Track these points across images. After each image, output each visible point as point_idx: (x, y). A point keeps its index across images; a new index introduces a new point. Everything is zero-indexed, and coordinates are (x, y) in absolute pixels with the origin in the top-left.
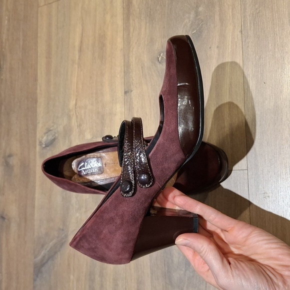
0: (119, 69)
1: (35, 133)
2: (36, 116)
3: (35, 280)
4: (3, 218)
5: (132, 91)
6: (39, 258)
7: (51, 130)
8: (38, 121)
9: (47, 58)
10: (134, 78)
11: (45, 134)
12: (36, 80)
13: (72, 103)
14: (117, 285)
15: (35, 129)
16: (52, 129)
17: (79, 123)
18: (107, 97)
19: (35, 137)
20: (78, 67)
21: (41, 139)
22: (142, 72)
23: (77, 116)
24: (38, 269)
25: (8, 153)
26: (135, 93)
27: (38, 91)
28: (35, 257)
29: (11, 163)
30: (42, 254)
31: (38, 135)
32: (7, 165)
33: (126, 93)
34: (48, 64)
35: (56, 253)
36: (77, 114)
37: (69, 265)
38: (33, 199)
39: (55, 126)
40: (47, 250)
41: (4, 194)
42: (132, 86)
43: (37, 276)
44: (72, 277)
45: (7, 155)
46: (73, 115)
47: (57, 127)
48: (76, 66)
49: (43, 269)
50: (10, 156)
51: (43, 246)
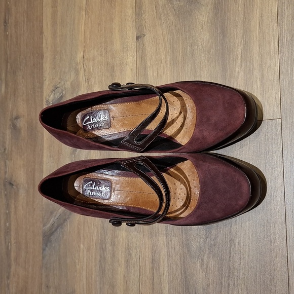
0: (130, 12)
1: (42, 92)
2: (43, 72)
3: (44, 250)
4: (11, 184)
5: (144, 35)
6: (49, 225)
7: (58, 87)
8: (44, 79)
9: (52, 7)
10: (146, 20)
11: (52, 92)
12: (42, 33)
13: (80, 55)
14: (130, 254)
15: (41, 88)
16: (58, 86)
17: (87, 77)
18: (117, 46)
19: (42, 96)
20: (85, 14)
21: (47, 97)
22: (156, 12)
23: (85, 70)
24: (48, 237)
25: (15, 114)
26: (148, 38)
27: (44, 45)
28: (44, 226)
29: (18, 125)
30: (51, 221)
31: (45, 94)
32: (14, 127)
33: (138, 38)
34: (54, 14)
35: (65, 220)
36: (85, 67)
37: (79, 233)
38: (41, 163)
39: (63, 83)
40: (56, 218)
41: (11, 159)
42: (145, 30)
43: (46, 246)
44: (82, 246)
45: (14, 117)
46: (81, 68)
47: (64, 84)
48: (84, 13)
49: (53, 238)
50: (17, 118)
51: (52, 213)
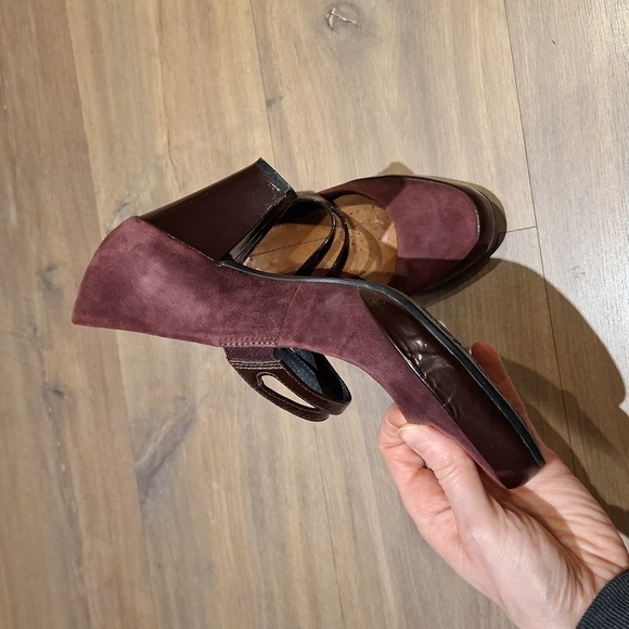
0: (248, 57)
1: (95, 215)
2: (91, 178)
3: (142, 503)
4: (58, 393)
5: (281, 98)
6: (146, 458)
7: (126, 204)
8: (96, 189)
9: (92, 53)
10: (282, 71)
11: (115, 213)
12: (77, 103)
13: (162, 140)
14: (305, 487)
15: (93, 206)
16: (127, 201)
17: (181, 182)
18: (232, 120)
19: (96, 221)
20: (162, 63)
21: (108, 224)
22: (298, 54)
23: (175, 169)
24: (147, 480)
25: (45, 263)
26: (288, 103)
27: (86, 126)
28: (137, 459)
29: (55, 282)
30: (150, 449)
31: (101, 219)
32: (48, 287)
33: (269, 103)
34: (98, 65)
35: (176, 444)
36: (175, 162)
37: (206, 463)
38: (114, 347)
39: (134, 194)
40: (158, 443)
41: (51, 347)
42: (280, 88)
43: (147, 494)
44: (215, 485)
45: (44, 267)
46: (167, 165)
47: (138, 197)
48: (158, 61)
49: (157, 479)
50: (51, 268)
51: (148, 435)
